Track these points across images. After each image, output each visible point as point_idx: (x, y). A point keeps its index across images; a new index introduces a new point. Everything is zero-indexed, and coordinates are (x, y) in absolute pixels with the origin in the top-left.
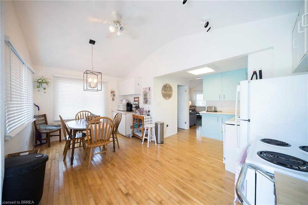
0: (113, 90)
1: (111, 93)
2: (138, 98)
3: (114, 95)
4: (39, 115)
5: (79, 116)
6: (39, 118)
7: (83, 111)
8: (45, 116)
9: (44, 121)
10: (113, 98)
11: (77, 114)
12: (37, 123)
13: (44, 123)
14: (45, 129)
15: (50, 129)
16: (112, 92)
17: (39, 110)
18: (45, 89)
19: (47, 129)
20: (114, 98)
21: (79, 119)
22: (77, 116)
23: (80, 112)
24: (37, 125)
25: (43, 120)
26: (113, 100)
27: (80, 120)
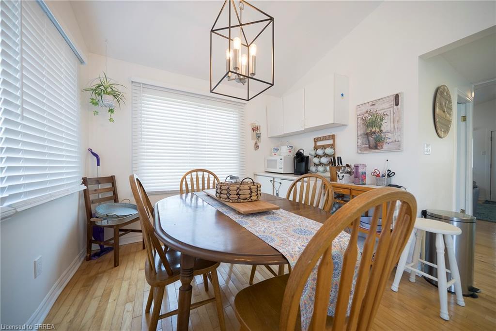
0: (257, 124)
1: (253, 130)
2: (333, 137)
3: (259, 136)
4: (99, 177)
5: (189, 183)
6: (100, 186)
7: (197, 171)
8: (112, 180)
9: (111, 194)
10: (256, 143)
11: (185, 177)
12: (92, 197)
13: (109, 199)
14: (107, 215)
15: (118, 217)
16: (255, 129)
17: (98, 164)
18: (111, 111)
19: (113, 217)
20: (258, 144)
21: (187, 192)
22: (184, 183)
23: (191, 172)
24: (93, 202)
25: (108, 190)
26: (257, 147)
27: (190, 194)
